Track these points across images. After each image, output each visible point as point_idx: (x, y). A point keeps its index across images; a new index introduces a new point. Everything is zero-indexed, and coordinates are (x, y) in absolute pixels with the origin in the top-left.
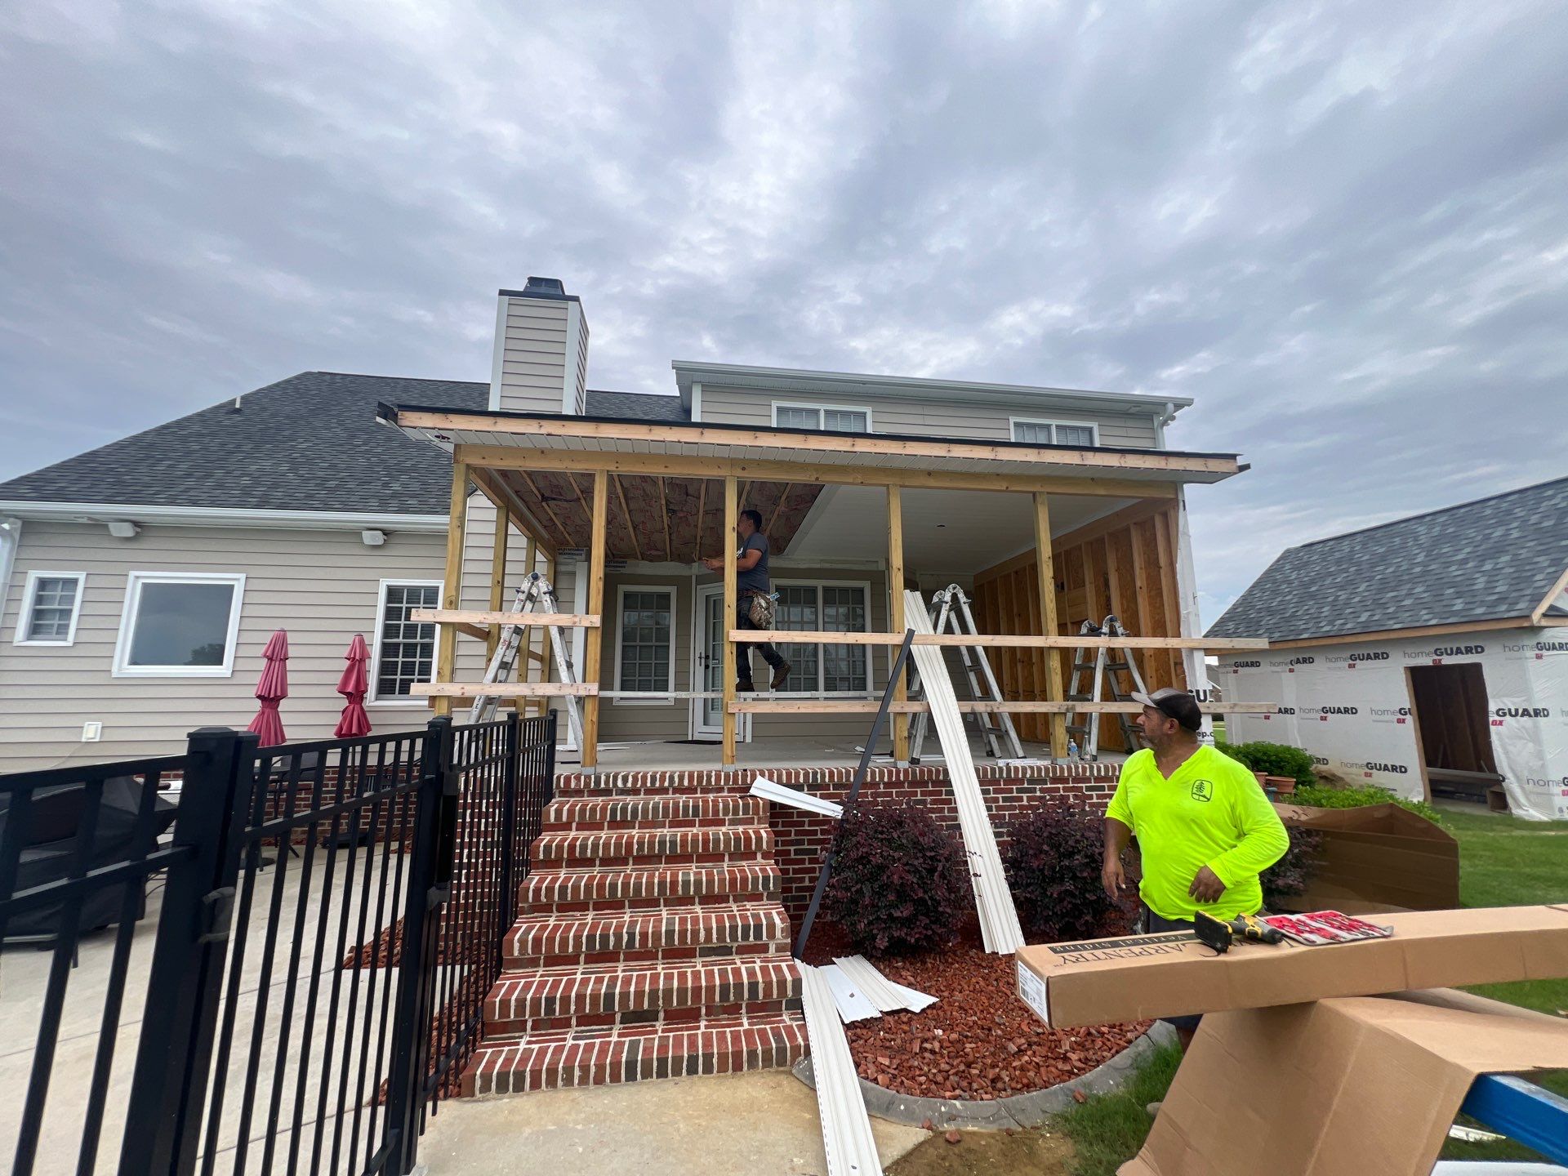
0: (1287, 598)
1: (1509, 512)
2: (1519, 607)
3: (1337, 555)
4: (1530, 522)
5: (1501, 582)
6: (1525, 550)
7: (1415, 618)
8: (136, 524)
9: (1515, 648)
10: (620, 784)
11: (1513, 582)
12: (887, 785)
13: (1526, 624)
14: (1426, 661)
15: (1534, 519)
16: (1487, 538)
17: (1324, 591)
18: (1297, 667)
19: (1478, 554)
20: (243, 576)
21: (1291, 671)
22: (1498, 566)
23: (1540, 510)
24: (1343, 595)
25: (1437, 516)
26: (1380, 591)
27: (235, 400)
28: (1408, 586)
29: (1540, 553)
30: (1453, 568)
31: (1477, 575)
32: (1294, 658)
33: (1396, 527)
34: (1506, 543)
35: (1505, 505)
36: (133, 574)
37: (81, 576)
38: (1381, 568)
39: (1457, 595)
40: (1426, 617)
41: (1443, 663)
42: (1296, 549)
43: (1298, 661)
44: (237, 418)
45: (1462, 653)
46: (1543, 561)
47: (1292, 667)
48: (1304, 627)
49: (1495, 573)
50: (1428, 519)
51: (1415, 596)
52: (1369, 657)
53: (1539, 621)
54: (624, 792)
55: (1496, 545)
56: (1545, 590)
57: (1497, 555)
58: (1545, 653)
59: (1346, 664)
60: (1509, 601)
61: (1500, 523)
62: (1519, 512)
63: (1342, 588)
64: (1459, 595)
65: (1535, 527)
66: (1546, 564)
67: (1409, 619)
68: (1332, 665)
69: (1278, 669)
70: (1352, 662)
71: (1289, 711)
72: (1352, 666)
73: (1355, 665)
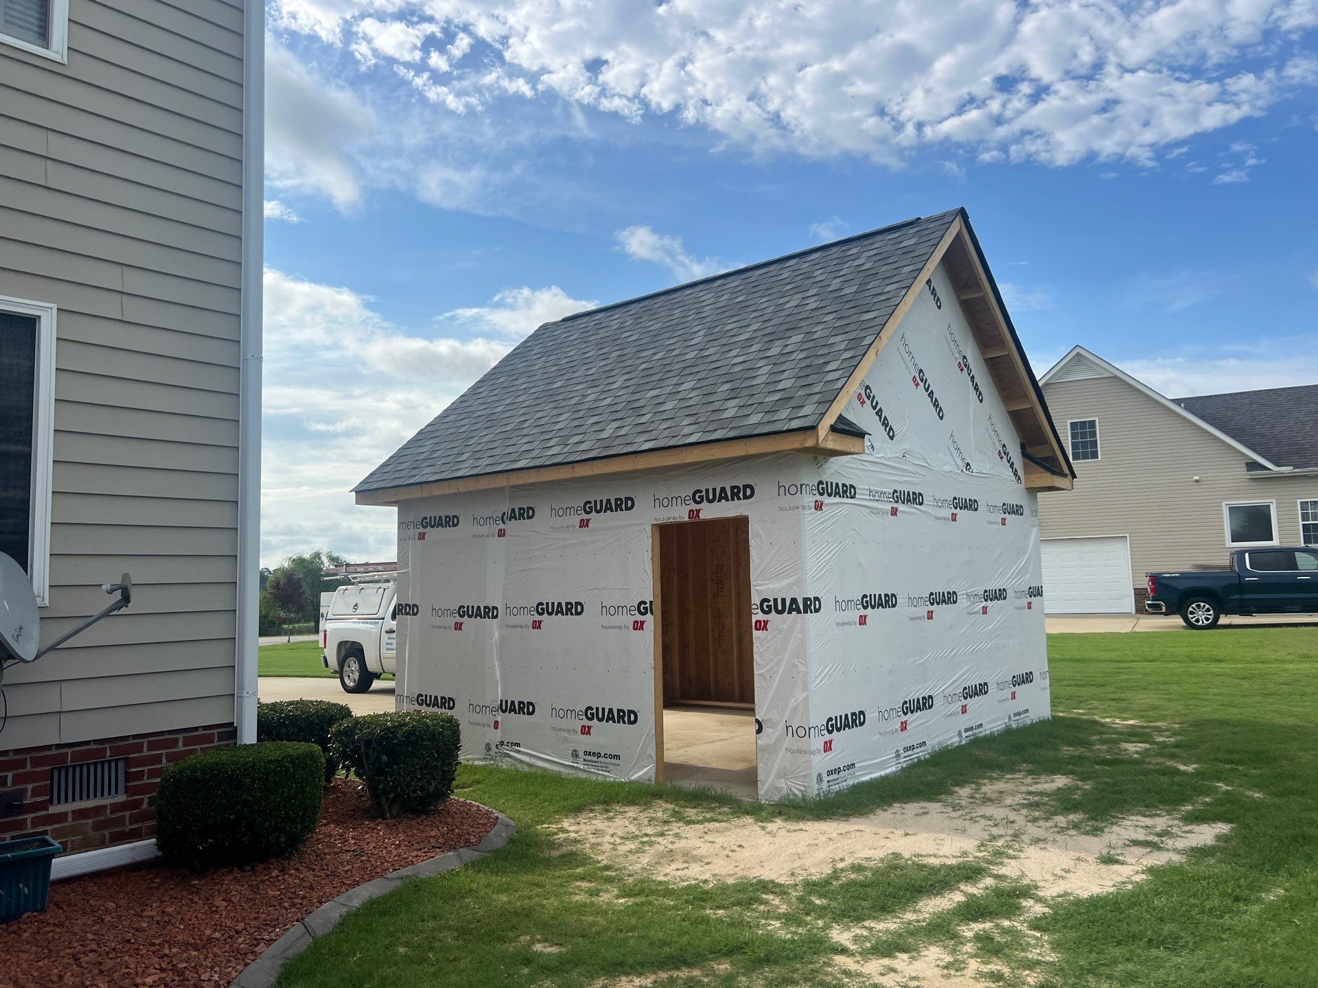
0: (521, 399)
1: (808, 276)
2: (803, 412)
3: (602, 333)
4: (830, 289)
5: (786, 375)
6: (822, 326)
7: (673, 431)
9: (793, 490)
11: (801, 374)
13: (809, 443)
14: (680, 513)
15: (836, 284)
16: (779, 309)
17: (569, 388)
18: (512, 526)
19: (768, 331)
21: (501, 533)
22: (788, 350)
23: (842, 273)
24: (592, 395)
25: (729, 279)
26: (639, 388)
28: (674, 381)
29: (837, 331)
30: (734, 353)
31: (761, 364)
32: (506, 508)
33: (679, 294)
34: (800, 317)
35: (806, 265)
38: (649, 353)
39: (732, 395)
40: (686, 430)
41: (703, 516)
42: (554, 323)
43: (513, 516)
45: (727, 500)
46: (840, 341)
47: (502, 526)
48: (526, 447)
49: (783, 360)
50: (719, 282)
51: (680, 396)
52: (609, 508)
53: (825, 439)
55: (788, 319)
56: (839, 385)
57: (788, 334)
58: (826, 500)
59: (576, 520)
60: (793, 403)
61: (798, 289)
62: (819, 275)
63: (593, 384)
64: (734, 394)
65: (836, 295)
66: (842, 346)
67: (666, 433)
68: (559, 521)
69: (484, 530)
70: (585, 516)
71: (489, 612)
72: (584, 524)
73: (588, 521)
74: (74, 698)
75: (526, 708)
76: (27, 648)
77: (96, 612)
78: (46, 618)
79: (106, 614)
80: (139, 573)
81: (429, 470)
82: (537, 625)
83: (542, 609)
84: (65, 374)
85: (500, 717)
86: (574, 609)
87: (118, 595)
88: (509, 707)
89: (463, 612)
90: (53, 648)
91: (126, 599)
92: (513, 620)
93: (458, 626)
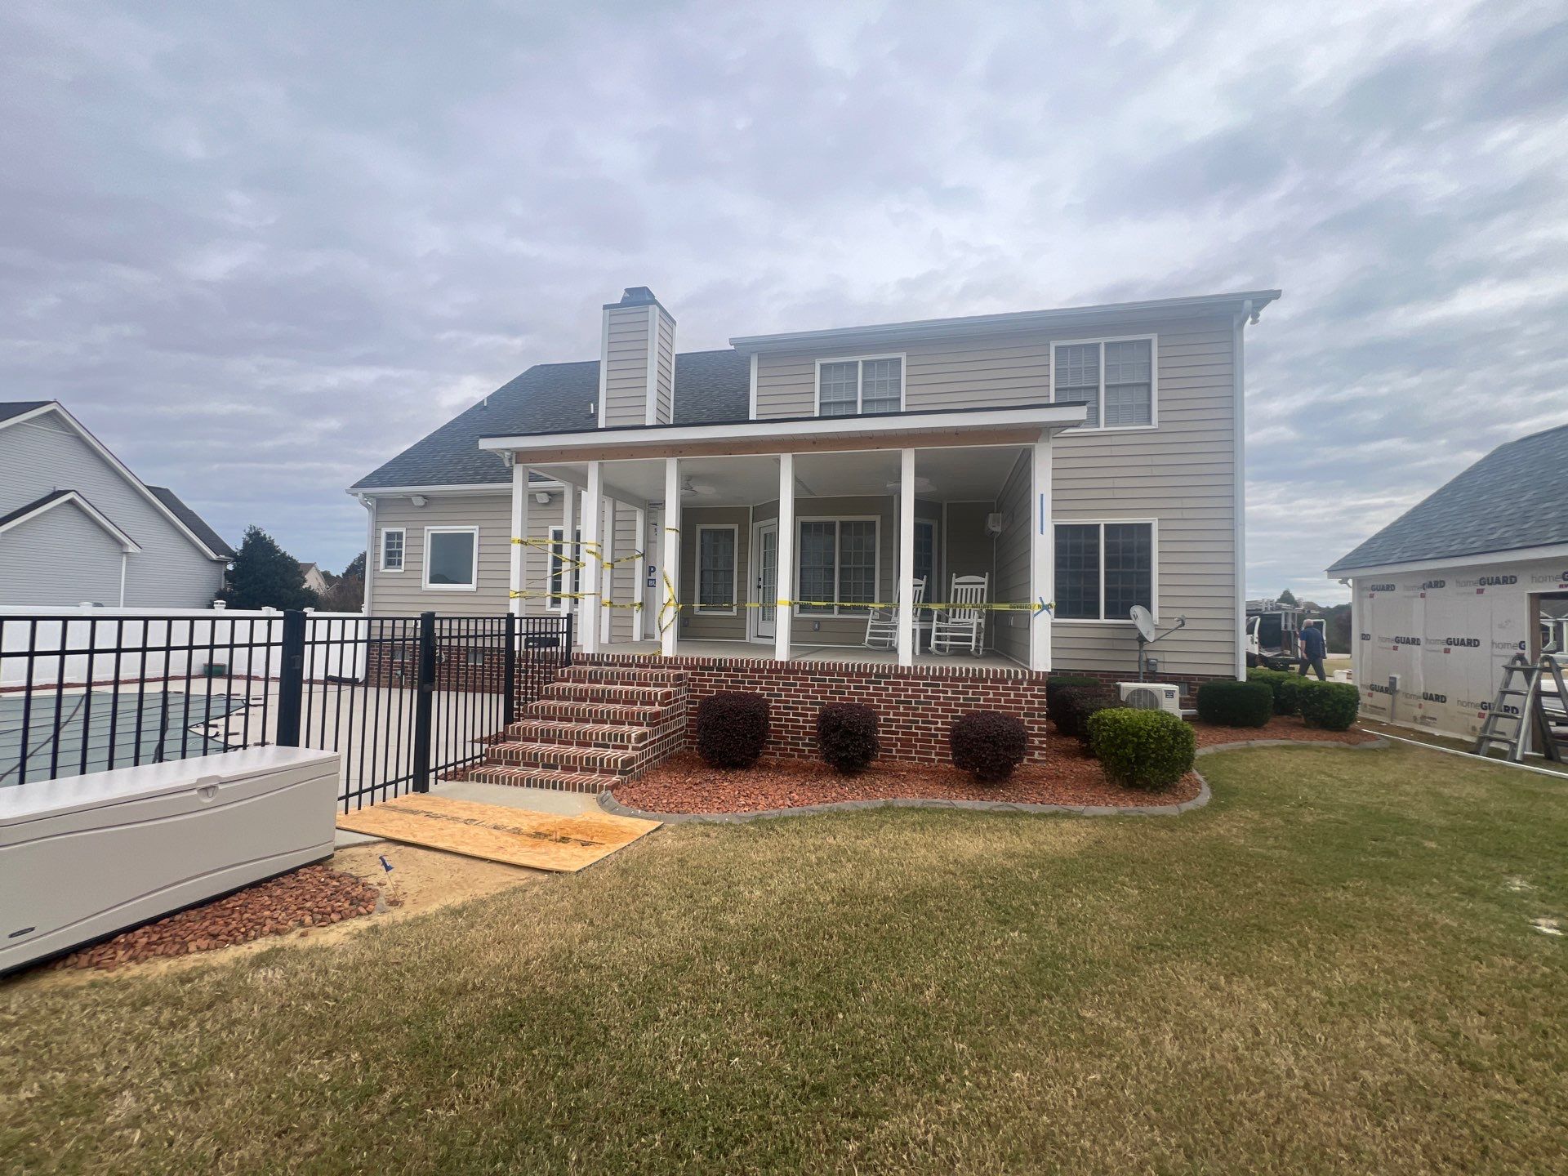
8: (425, 497)
10: (605, 659)
12: (769, 671)
14: (1553, 586)
18: (1430, 592)
20: (477, 527)
21: (1423, 596)
27: (483, 401)
36: (426, 528)
37: (403, 530)
43: (1430, 586)
44: (484, 413)
52: (1498, 582)
54: (607, 664)
68: (1463, 590)
69: (1411, 593)
70: (1481, 587)
71: (1415, 641)
72: (1480, 592)
73: (1483, 590)
74: (1168, 658)
75: (1441, 699)
76: (1151, 638)
77: (1173, 628)
78: (1157, 629)
79: (1176, 629)
80: (1188, 614)
81: (1372, 559)
82: (1447, 651)
83: (1450, 642)
84: (1165, 532)
85: (1422, 701)
86: (1473, 643)
87: (1180, 623)
88: (1428, 697)
89: (1398, 640)
90: (1158, 639)
91: (1183, 624)
92: (1430, 647)
93: (1395, 648)
